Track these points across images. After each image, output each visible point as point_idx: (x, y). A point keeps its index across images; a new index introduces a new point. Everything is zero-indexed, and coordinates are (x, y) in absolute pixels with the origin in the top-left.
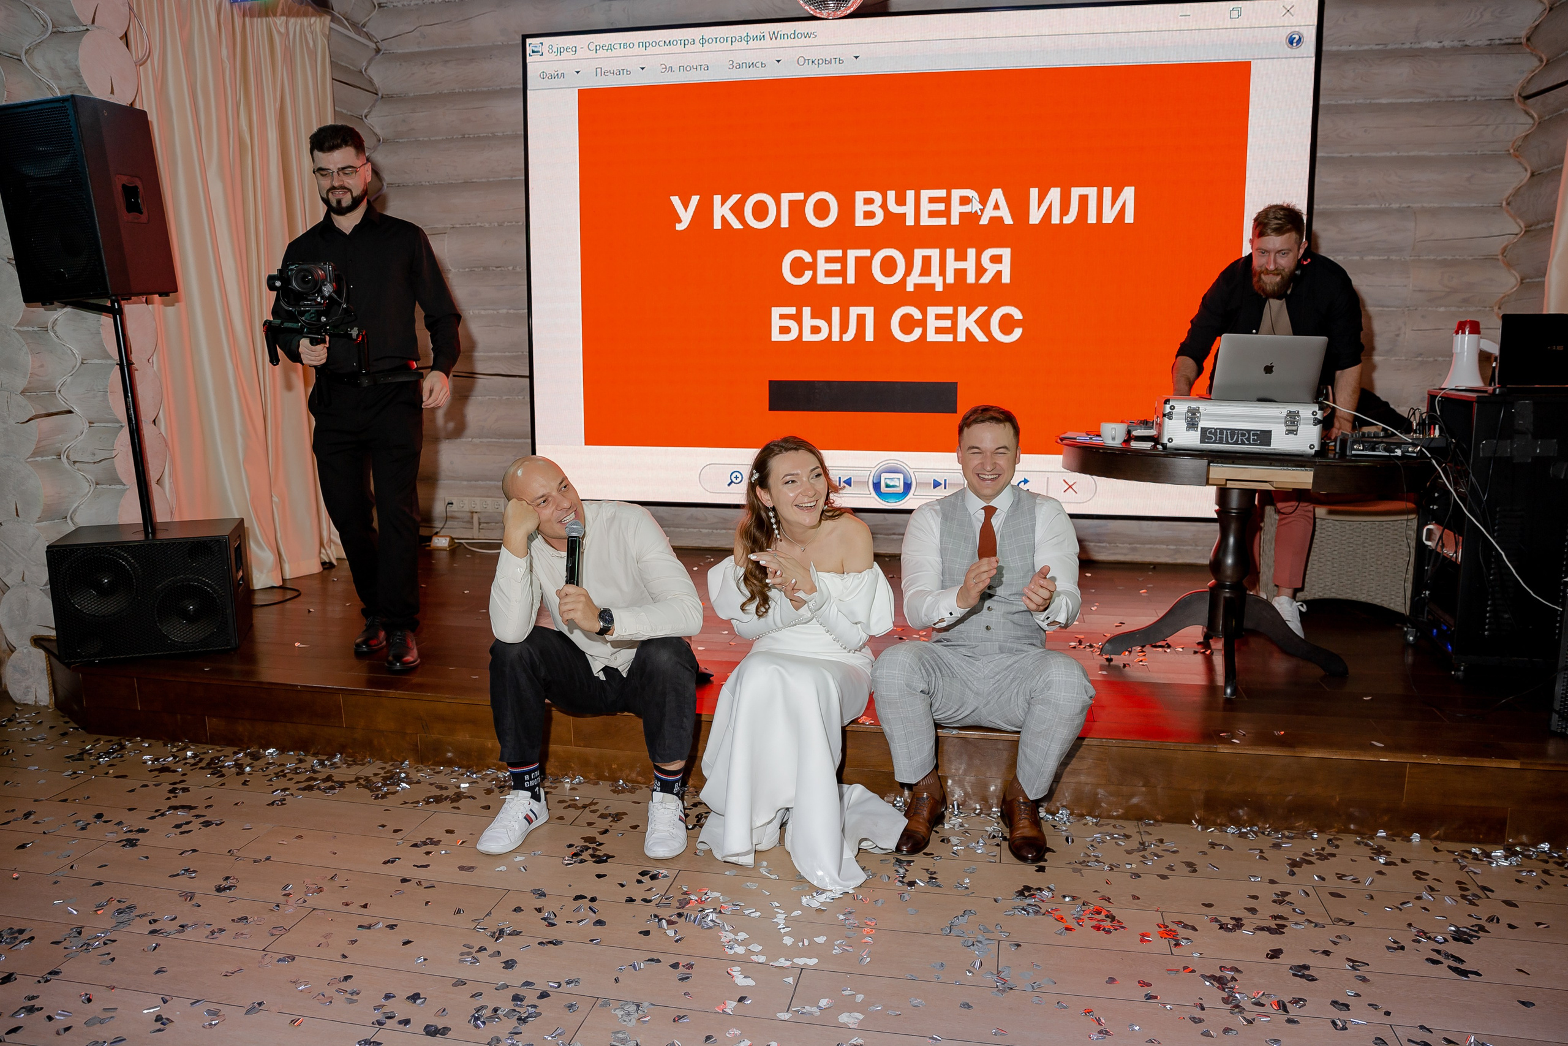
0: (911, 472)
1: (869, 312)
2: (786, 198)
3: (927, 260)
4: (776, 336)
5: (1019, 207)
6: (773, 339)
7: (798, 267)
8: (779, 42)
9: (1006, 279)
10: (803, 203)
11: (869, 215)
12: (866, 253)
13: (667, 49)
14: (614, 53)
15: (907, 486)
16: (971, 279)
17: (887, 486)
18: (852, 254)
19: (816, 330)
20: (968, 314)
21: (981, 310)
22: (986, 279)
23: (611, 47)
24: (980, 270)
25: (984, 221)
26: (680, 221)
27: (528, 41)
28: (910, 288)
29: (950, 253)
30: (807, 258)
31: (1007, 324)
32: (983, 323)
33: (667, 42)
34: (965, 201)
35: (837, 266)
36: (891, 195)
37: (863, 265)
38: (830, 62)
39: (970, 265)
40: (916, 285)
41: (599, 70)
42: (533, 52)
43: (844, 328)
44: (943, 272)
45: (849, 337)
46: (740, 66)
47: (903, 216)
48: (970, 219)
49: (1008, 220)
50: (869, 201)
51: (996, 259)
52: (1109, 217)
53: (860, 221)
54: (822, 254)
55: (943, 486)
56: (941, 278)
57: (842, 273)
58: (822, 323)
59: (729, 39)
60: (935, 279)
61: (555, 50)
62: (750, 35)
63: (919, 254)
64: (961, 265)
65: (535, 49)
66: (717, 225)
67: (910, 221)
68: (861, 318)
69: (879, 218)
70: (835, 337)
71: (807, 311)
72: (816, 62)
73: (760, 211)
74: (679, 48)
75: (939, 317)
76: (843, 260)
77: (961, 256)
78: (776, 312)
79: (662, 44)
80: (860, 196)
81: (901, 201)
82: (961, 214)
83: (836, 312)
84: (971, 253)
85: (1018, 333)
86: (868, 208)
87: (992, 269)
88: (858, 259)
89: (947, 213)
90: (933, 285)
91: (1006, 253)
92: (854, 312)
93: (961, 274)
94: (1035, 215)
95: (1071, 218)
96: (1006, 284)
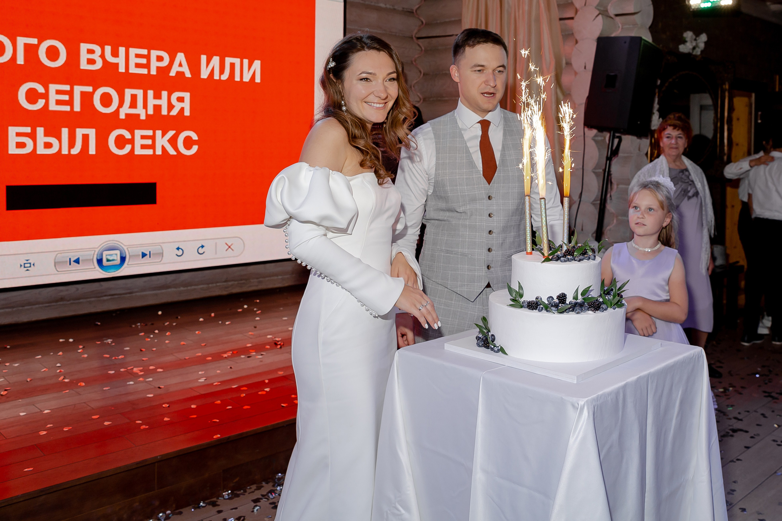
0: (125, 248)
1: (92, 133)
2: (23, 41)
3: (134, 98)
4: (13, 150)
5: (195, 67)
6: (10, 152)
7: (32, 96)
9: (187, 113)
10: (37, 46)
12: (89, 89)
15: (123, 259)
16: (164, 112)
17: (108, 260)
18: (78, 90)
19: (48, 145)
20: (163, 135)
21: (171, 133)
22: (174, 112)
24: (171, 107)
25: (173, 73)
28: (122, 116)
29: (150, 93)
30: (41, 89)
31: (188, 143)
32: (173, 141)
34: (160, 58)
35: (66, 98)
36: (108, 49)
37: (87, 98)
39: (163, 103)
40: (127, 115)
43: (72, 144)
44: (145, 106)
45: (76, 151)
47: (117, 65)
48: (163, 71)
49: (188, 75)
50: (90, 51)
51: (181, 99)
52: (247, 79)
53: (84, 65)
54: (53, 88)
55: (148, 256)
56: (144, 110)
57: (70, 103)
58: (53, 141)
60: (140, 111)
63: (129, 92)
64: (157, 102)
67: (122, 69)
68: (86, 138)
69: (99, 65)
70: (65, 151)
71: (40, 131)
75: (143, 137)
76: (71, 93)
77: (157, 96)
78: (12, 131)
80: (84, 47)
81: (115, 54)
82: (158, 68)
83: (65, 132)
84: (165, 94)
85: (195, 148)
86: (91, 56)
87: (178, 106)
88: (83, 94)
89: (147, 66)
90: (138, 115)
91: (187, 96)
92: (80, 132)
93: (157, 108)
94: (204, 74)
95: (225, 77)
96: (187, 117)
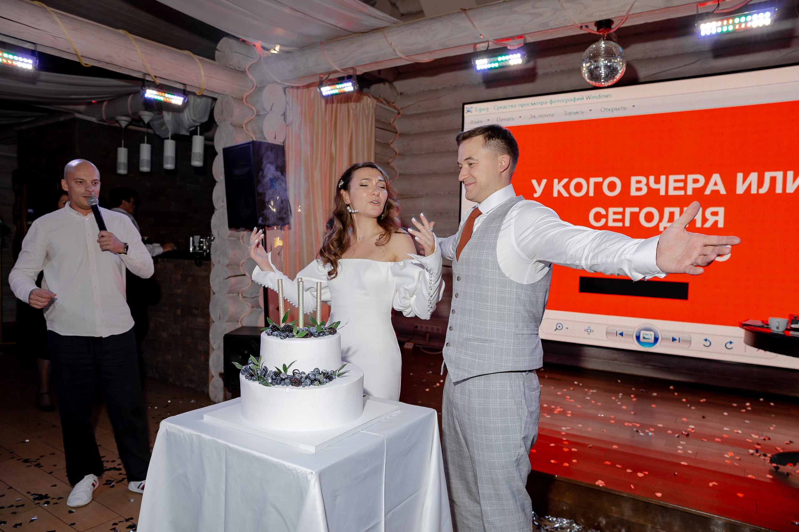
0: (659, 331)
2: (593, 180)
3: (672, 214)
5: (730, 184)
7: (598, 217)
8: (591, 101)
9: (721, 225)
10: (601, 184)
11: (639, 189)
12: (636, 210)
13: (533, 107)
14: (506, 110)
15: (656, 339)
17: (644, 338)
18: (628, 210)
22: (708, 225)
23: (505, 107)
24: (705, 220)
25: (708, 192)
26: (536, 192)
27: (466, 106)
30: (603, 212)
33: (533, 103)
34: (696, 181)
35: (620, 217)
36: (652, 178)
37: (635, 217)
38: (619, 109)
41: (499, 119)
42: (468, 111)
46: (570, 114)
47: (658, 190)
48: (699, 191)
49: (723, 191)
50: (639, 182)
51: (715, 214)
52: (790, 189)
53: (633, 193)
54: (611, 210)
55: (677, 341)
57: (623, 220)
59: (565, 101)
61: (478, 110)
62: (576, 98)
63: (667, 211)
65: (469, 110)
66: (555, 195)
67: (662, 193)
69: (644, 191)
72: (611, 110)
73: (578, 187)
74: (539, 106)
76: (623, 214)
79: (530, 104)
80: (634, 179)
81: (657, 181)
82: (694, 190)
86: (639, 186)
88: (632, 214)
89: (685, 188)
91: (721, 210)
94: (740, 189)
95: (764, 190)
96: (721, 228)
